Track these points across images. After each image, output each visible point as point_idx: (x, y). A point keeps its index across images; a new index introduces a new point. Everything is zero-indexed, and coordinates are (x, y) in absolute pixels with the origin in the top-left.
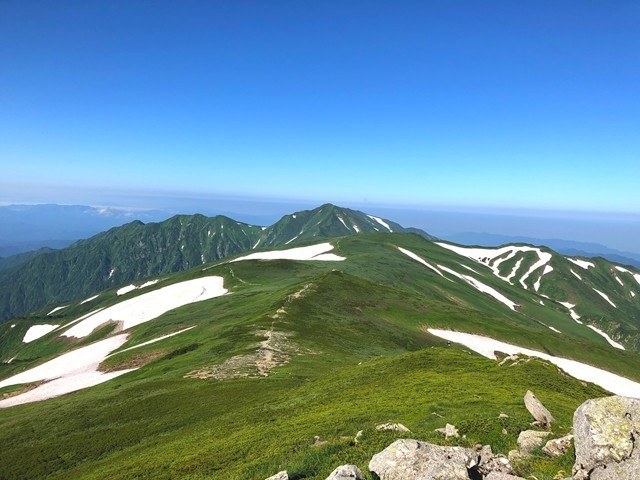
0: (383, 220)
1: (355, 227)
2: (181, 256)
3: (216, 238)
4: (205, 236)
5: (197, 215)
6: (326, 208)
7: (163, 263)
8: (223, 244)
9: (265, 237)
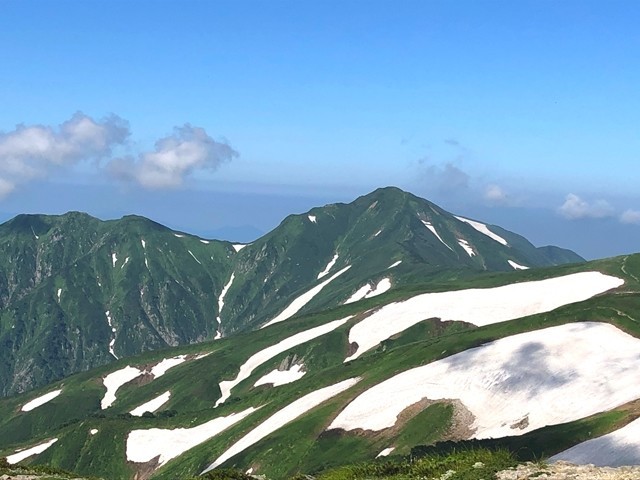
0: (490, 228)
1: (464, 244)
2: (61, 315)
3: (135, 270)
4: (105, 264)
5: (73, 217)
6: (386, 197)
7: (20, 331)
8: (151, 284)
9: (248, 269)
